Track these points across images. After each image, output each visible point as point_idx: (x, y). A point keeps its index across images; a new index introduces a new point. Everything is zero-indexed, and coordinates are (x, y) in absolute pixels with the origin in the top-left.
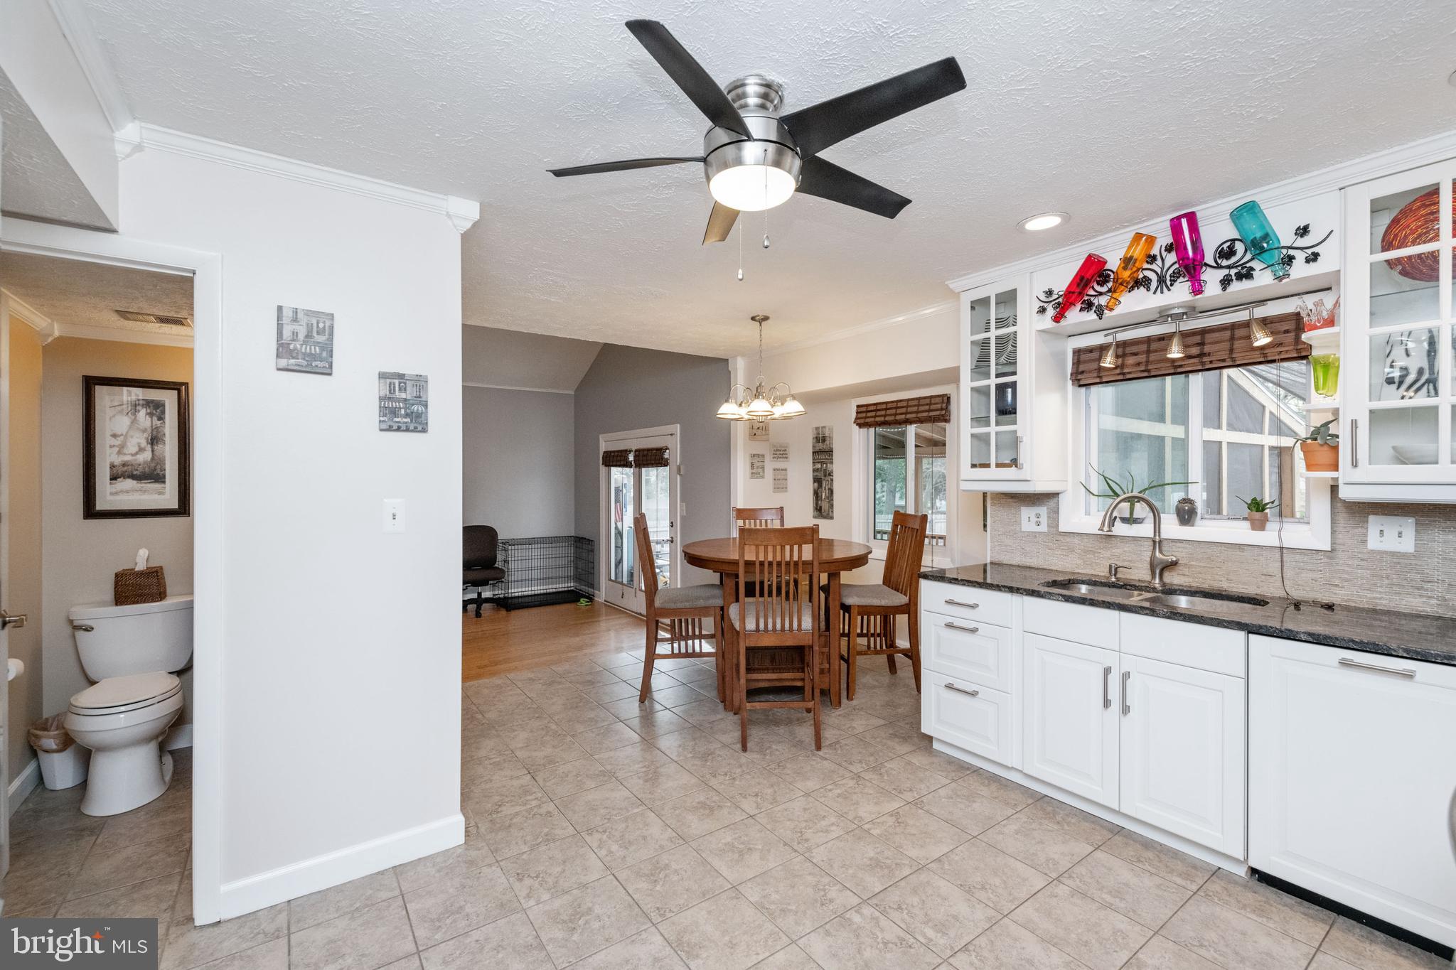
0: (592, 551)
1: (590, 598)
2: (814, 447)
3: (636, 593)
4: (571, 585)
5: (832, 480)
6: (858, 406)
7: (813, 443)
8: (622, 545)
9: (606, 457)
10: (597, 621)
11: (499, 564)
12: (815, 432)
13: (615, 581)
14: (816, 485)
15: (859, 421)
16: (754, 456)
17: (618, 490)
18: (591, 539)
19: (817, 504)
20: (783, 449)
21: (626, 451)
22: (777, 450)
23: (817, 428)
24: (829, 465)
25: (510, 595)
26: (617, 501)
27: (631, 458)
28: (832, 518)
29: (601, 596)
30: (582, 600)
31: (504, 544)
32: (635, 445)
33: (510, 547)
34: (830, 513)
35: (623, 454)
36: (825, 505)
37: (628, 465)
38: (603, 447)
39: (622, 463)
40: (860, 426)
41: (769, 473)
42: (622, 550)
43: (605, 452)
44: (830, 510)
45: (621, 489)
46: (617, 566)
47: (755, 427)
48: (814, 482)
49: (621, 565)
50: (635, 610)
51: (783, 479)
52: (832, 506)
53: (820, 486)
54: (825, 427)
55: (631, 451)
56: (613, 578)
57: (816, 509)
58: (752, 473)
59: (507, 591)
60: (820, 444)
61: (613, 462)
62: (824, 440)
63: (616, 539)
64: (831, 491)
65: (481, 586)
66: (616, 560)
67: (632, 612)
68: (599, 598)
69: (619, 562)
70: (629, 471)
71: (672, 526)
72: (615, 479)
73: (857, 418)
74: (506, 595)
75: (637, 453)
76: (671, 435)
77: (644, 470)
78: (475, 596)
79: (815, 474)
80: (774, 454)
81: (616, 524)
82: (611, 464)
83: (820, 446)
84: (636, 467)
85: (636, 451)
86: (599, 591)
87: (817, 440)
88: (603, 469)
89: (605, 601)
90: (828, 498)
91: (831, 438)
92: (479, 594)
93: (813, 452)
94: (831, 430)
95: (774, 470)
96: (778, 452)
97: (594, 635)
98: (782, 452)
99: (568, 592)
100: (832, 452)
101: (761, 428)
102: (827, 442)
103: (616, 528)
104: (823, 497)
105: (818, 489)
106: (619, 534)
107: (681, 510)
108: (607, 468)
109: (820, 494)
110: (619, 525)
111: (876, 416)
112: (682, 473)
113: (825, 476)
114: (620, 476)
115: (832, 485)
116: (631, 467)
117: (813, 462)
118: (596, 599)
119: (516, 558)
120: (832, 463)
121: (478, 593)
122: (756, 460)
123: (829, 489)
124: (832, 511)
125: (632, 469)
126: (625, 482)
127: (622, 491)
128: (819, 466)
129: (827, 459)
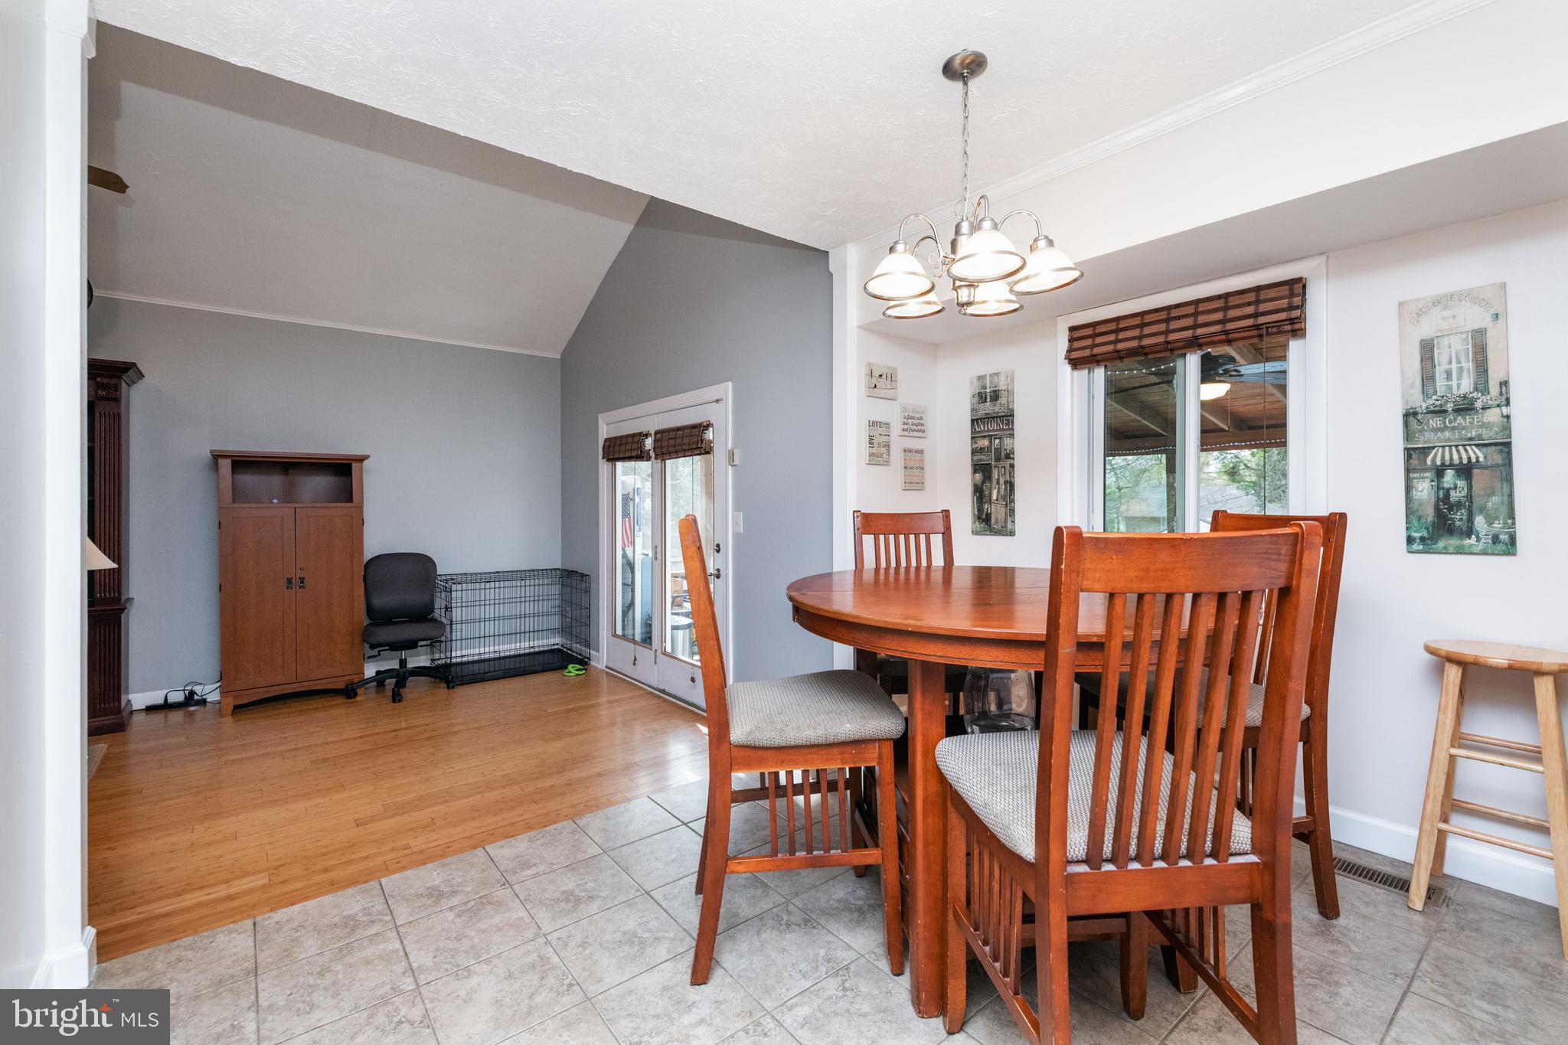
0: (588, 591)
1: (584, 662)
2: (973, 410)
3: (656, 657)
4: (556, 641)
5: (1012, 466)
6: (1072, 329)
7: (972, 404)
8: (633, 582)
9: (609, 446)
10: (592, 706)
11: (438, 613)
12: (976, 384)
13: (624, 637)
14: (978, 476)
15: (1075, 355)
16: (873, 424)
17: (626, 499)
18: (585, 573)
19: (980, 510)
20: (918, 415)
21: (640, 434)
22: (909, 418)
23: (981, 378)
24: (1007, 441)
25: (454, 660)
26: (626, 514)
27: (649, 443)
28: (1012, 533)
29: (601, 659)
30: (570, 667)
31: (446, 581)
32: (652, 425)
33: (454, 587)
34: (1009, 523)
35: (636, 439)
36: (997, 511)
37: (641, 456)
38: (604, 432)
39: (634, 453)
40: (1075, 363)
41: (897, 457)
42: (633, 591)
43: (606, 440)
44: (1009, 519)
45: (631, 496)
46: (625, 614)
47: (876, 373)
48: (975, 471)
49: (631, 612)
50: (655, 684)
51: (917, 468)
52: (1012, 511)
53: (987, 476)
54: (997, 374)
55: (647, 435)
56: (619, 632)
57: (979, 518)
58: (871, 455)
59: (448, 655)
60: (988, 404)
61: (619, 452)
62: (996, 396)
63: (624, 572)
64: (1010, 486)
65: (405, 650)
66: (623, 603)
67: (650, 686)
68: (598, 662)
69: (629, 607)
70: (644, 466)
71: (718, 551)
72: (623, 482)
73: (1070, 351)
74: (448, 661)
75: (659, 436)
76: (717, 401)
77: (668, 462)
78: (394, 665)
79: (975, 458)
80: (904, 424)
81: (623, 550)
82: (616, 456)
83: (988, 408)
84: (656, 459)
85: (656, 433)
86: (598, 651)
87: (982, 397)
88: (604, 467)
89: (607, 667)
90: (1004, 498)
91: (1010, 392)
92: (403, 663)
93: (973, 421)
94: (1011, 377)
95: (905, 451)
96: (910, 421)
97: (587, 735)
98: (916, 421)
99: (552, 651)
100: (1012, 416)
101: (884, 377)
102: (1003, 400)
103: (624, 556)
104: (994, 497)
105: (984, 482)
106: (630, 566)
107: (735, 523)
108: (610, 464)
109: (986, 492)
110: (629, 551)
111: (1117, 341)
112: (736, 462)
113: (998, 459)
114: (633, 476)
115: (1012, 475)
116: (649, 459)
117: (972, 438)
118: (592, 663)
119: (464, 604)
120: (1012, 436)
121: (401, 661)
122: (877, 431)
123: (1006, 483)
124: (1013, 522)
125: (650, 463)
126: (638, 485)
127: (633, 500)
128: (985, 443)
129: (1001, 430)
